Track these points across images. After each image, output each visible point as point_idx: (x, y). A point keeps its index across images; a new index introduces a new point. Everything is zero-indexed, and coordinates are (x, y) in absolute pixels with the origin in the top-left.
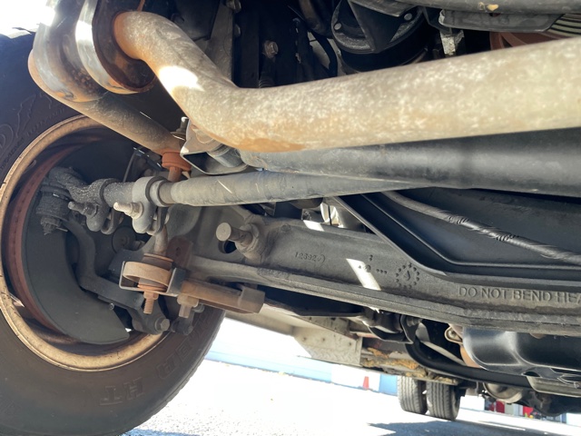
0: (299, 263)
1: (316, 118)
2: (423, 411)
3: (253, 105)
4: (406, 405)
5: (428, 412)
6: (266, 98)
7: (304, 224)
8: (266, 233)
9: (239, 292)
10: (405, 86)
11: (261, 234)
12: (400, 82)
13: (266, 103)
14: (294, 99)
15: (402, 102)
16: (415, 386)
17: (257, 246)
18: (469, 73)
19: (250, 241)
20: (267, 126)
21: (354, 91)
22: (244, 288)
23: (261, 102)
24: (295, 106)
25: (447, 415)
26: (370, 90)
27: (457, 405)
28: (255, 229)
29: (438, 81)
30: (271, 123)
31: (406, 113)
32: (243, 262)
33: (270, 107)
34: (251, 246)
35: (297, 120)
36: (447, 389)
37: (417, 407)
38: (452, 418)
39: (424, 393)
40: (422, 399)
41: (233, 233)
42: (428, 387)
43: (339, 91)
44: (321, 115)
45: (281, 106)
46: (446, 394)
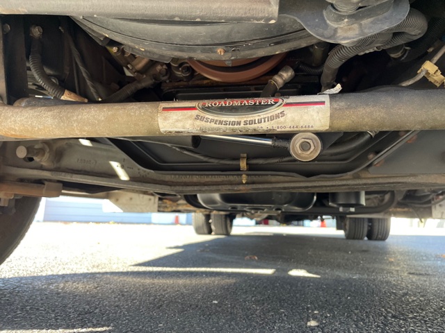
0: (80, 166)
1: (39, 128)
2: (210, 232)
3: (6, 119)
4: (199, 231)
5: (213, 233)
6: (12, 115)
7: (79, 142)
8: (55, 148)
9: (43, 186)
10: (75, 118)
11: (51, 150)
12: (73, 116)
13: (13, 118)
14: (26, 118)
15: (75, 125)
16: (203, 218)
17: (49, 157)
18: (99, 116)
19: (44, 155)
20: (15, 130)
21: (54, 117)
22: (46, 183)
23: (10, 118)
24: (27, 122)
25: (225, 233)
26: (61, 118)
27: (231, 226)
28: (46, 147)
29: (87, 118)
30: (17, 128)
31: (77, 129)
32: (41, 168)
33: (15, 121)
34: (44, 158)
35: (30, 128)
36: (223, 217)
37: (206, 231)
38: (228, 234)
39: (210, 221)
40: (209, 225)
41: (28, 152)
42: (212, 217)
43: (47, 117)
44: (41, 127)
45: (21, 121)
46: (223, 220)
